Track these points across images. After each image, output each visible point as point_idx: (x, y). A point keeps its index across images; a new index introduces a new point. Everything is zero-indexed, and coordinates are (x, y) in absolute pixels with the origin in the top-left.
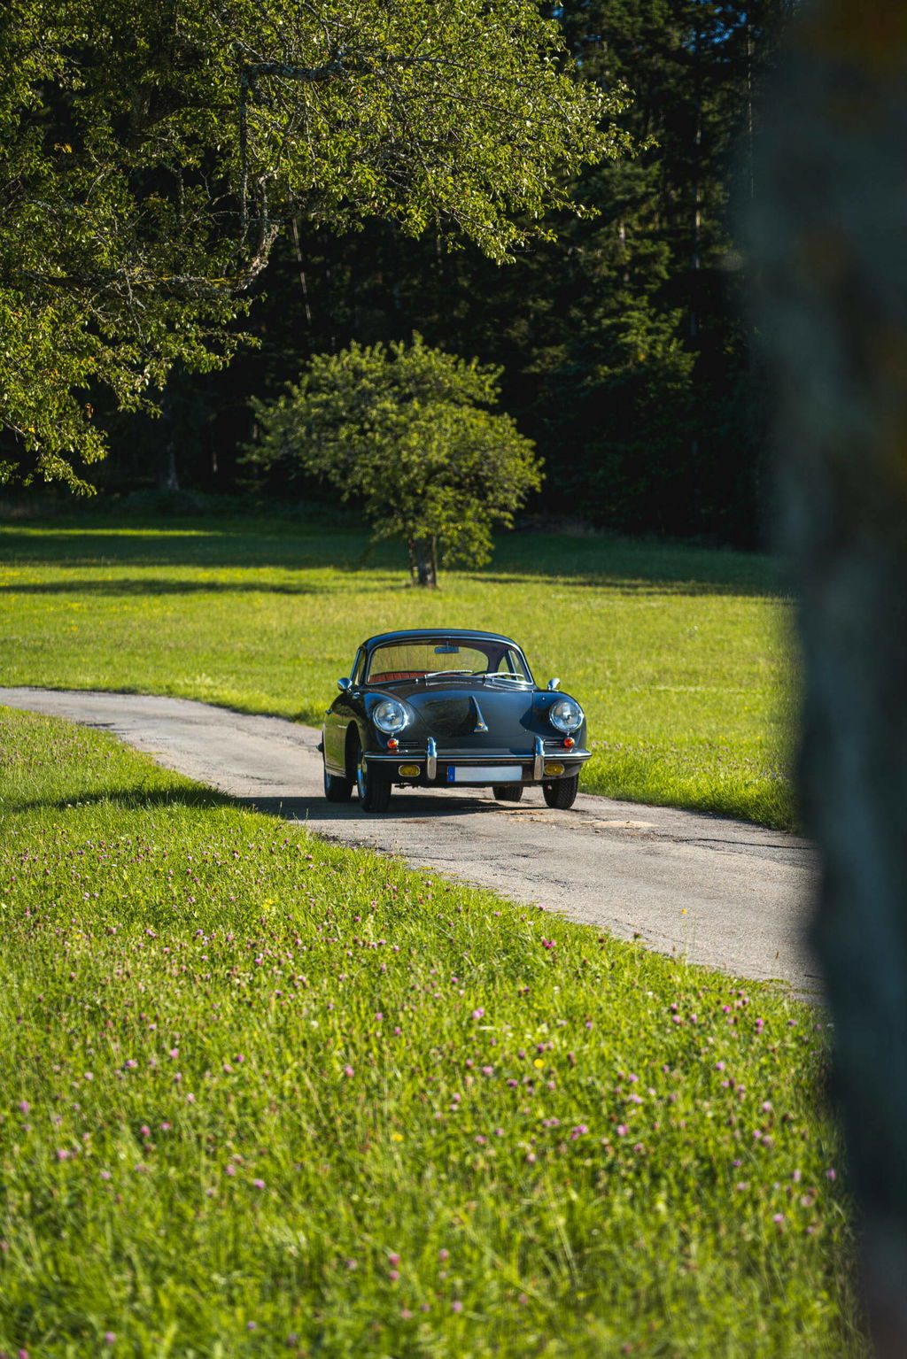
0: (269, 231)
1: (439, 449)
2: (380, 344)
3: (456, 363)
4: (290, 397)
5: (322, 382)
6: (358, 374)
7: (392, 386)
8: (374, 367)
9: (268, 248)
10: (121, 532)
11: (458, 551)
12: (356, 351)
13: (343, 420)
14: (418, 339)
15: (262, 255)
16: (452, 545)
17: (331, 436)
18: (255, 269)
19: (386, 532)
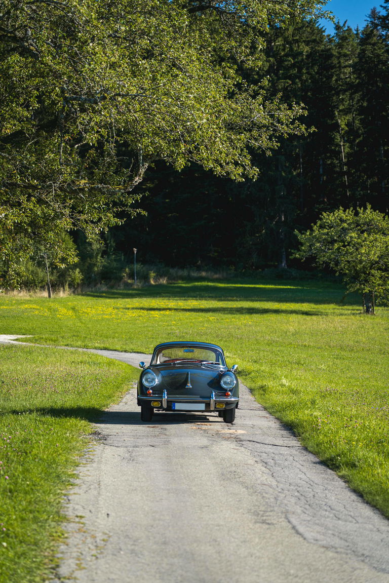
0: (143, 165)
1: (374, 254)
2: (352, 208)
3: (384, 217)
4: (312, 231)
5: (326, 224)
6: (342, 221)
7: (357, 226)
8: (349, 218)
9: (143, 173)
10: (258, 286)
11: (383, 298)
12: (341, 211)
13: (336, 241)
14: (369, 206)
15: (140, 176)
16: (380, 296)
17: (331, 247)
18: (136, 182)
19: (352, 290)
